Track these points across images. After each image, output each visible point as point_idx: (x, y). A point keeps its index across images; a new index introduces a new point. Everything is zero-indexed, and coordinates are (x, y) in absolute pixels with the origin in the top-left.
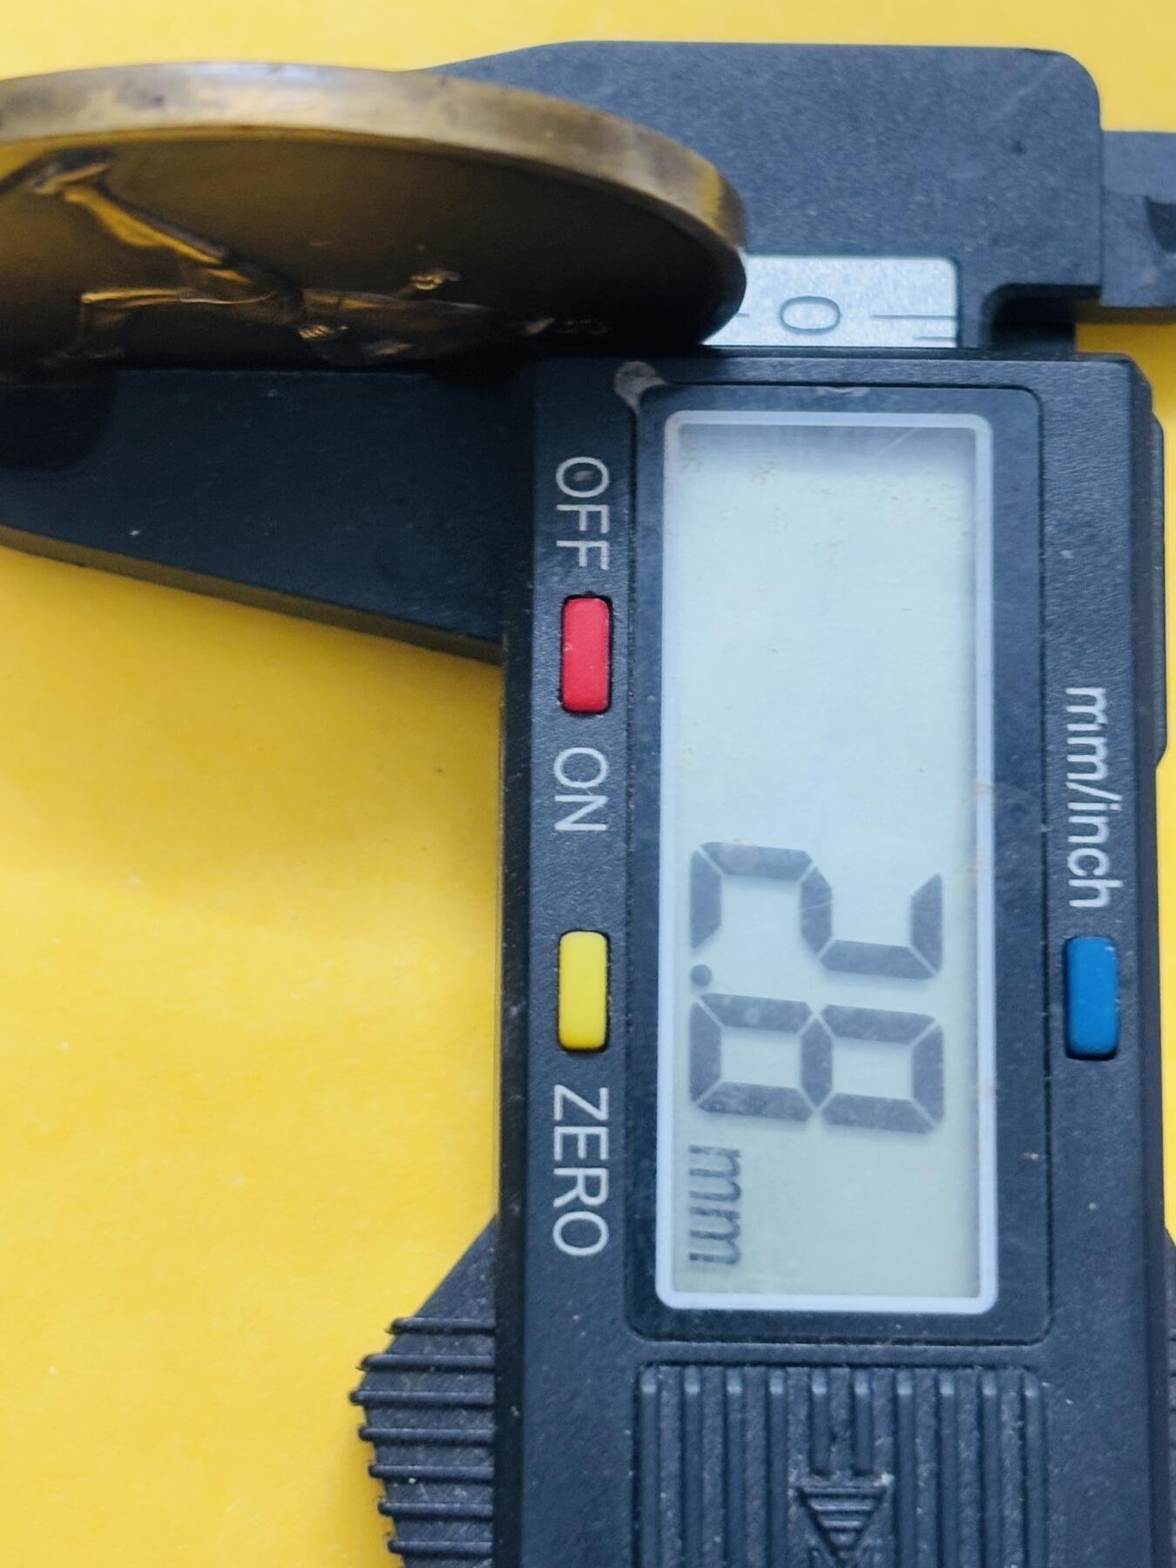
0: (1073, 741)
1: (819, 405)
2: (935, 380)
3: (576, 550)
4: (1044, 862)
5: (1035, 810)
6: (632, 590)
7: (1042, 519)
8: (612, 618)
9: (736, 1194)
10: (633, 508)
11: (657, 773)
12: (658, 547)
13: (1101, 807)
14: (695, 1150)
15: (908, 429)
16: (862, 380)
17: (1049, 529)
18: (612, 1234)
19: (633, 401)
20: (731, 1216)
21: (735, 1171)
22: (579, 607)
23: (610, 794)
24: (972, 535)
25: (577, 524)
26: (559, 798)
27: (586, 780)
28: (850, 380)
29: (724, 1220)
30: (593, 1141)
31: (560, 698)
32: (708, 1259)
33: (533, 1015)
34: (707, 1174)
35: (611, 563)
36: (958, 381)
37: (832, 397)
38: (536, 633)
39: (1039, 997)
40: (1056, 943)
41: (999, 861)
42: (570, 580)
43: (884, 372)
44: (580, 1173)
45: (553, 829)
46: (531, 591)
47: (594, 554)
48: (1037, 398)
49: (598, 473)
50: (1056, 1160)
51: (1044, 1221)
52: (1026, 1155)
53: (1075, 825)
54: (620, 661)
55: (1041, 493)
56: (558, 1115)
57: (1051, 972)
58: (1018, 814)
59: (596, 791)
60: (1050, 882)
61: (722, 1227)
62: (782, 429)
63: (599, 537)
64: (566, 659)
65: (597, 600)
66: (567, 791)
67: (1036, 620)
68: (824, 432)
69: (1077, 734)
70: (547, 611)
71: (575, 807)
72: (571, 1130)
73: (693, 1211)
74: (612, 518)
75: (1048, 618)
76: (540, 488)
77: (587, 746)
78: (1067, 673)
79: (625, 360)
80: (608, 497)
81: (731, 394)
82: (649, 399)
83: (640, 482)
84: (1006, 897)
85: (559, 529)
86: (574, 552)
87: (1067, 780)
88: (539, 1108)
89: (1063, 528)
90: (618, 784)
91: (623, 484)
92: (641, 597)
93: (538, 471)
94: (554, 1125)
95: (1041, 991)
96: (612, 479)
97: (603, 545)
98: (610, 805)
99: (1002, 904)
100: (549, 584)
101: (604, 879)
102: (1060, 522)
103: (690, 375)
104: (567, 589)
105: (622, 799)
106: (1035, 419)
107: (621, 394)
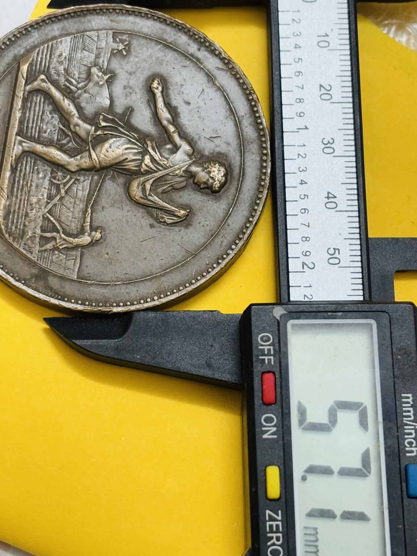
0: (404, 409)
1: (329, 317)
2: (360, 310)
4: (398, 443)
5: (395, 428)
6: (280, 370)
7: (392, 347)
8: (275, 378)
9: (317, 540)
10: (280, 347)
11: (290, 421)
12: (287, 358)
13: (413, 427)
14: (306, 528)
15: (354, 324)
16: (340, 310)
17: (394, 350)
19: (278, 318)
20: (316, 547)
21: (317, 533)
22: (267, 376)
23: (277, 427)
24: (372, 352)
26: (264, 429)
27: (270, 423)
28: (337, 310)
29: (314, 548)
30: (277, 526)
31: (262, 400)
33: (259, 490)
34: (310, 534)
35: (274, 362)
36: (367, 310)
37: (332, 315)
38: (255, 382)
39: (399, 482)
40: (403, 466)
41: (386, 443)
42: (264, 367)
43: (346, 308)
44: (274, 535)
45: (262, 437)
46: (253, 371)
47: (269, 360)
48: (388, 314)
49: (269, 338)
50: (406, 527)
51: (404, 545)
52: (398, 526)
53: (406, 433)
54: (278, 390)
55: (391, 341)
56: (267, 518)
57: (402, 474)
58: (390, 430)
59: (274, 426)
60: (400, 449)
61: (314, 550)
62: (319, 324)
63: (271, 355)
64: (264, 390)
65: (271, 374)
66: (265, 426)
67: (392, 375)
68: (331, 325)
69: (405, 407)
70: (258, 376)
71: (268, 431)
72: (271, 523)
73: (306, 545)
74: (274, 350)
75: (395, 375)
76: (254, 342)
77: (271, 413)
78: (401, 390)
79: (275, 306)
80: (272, 344)
81: (305, 315)
82: (283, 317)
83: (281, 340)
84: (388, 453)
85: (260, 353)
86: (264, 360)
87: (403, 420)
88: (262, 517)
89: (398, 350)
90: (279, 424)
91: (276, 340)
92: (283, 372)
93: (253, 338)
94: (266, 521)
95: (399, 480)
96: (273, 339)
97: (272, 358)
98: (277, 430)
99: (387, 455)
100: (258, 369)
101: (277, 451)
102: (397, 348)
103: (293, 310)
104: (262, 370)
105: (280, 428)
106: (388, 320)
107: (275, 316)
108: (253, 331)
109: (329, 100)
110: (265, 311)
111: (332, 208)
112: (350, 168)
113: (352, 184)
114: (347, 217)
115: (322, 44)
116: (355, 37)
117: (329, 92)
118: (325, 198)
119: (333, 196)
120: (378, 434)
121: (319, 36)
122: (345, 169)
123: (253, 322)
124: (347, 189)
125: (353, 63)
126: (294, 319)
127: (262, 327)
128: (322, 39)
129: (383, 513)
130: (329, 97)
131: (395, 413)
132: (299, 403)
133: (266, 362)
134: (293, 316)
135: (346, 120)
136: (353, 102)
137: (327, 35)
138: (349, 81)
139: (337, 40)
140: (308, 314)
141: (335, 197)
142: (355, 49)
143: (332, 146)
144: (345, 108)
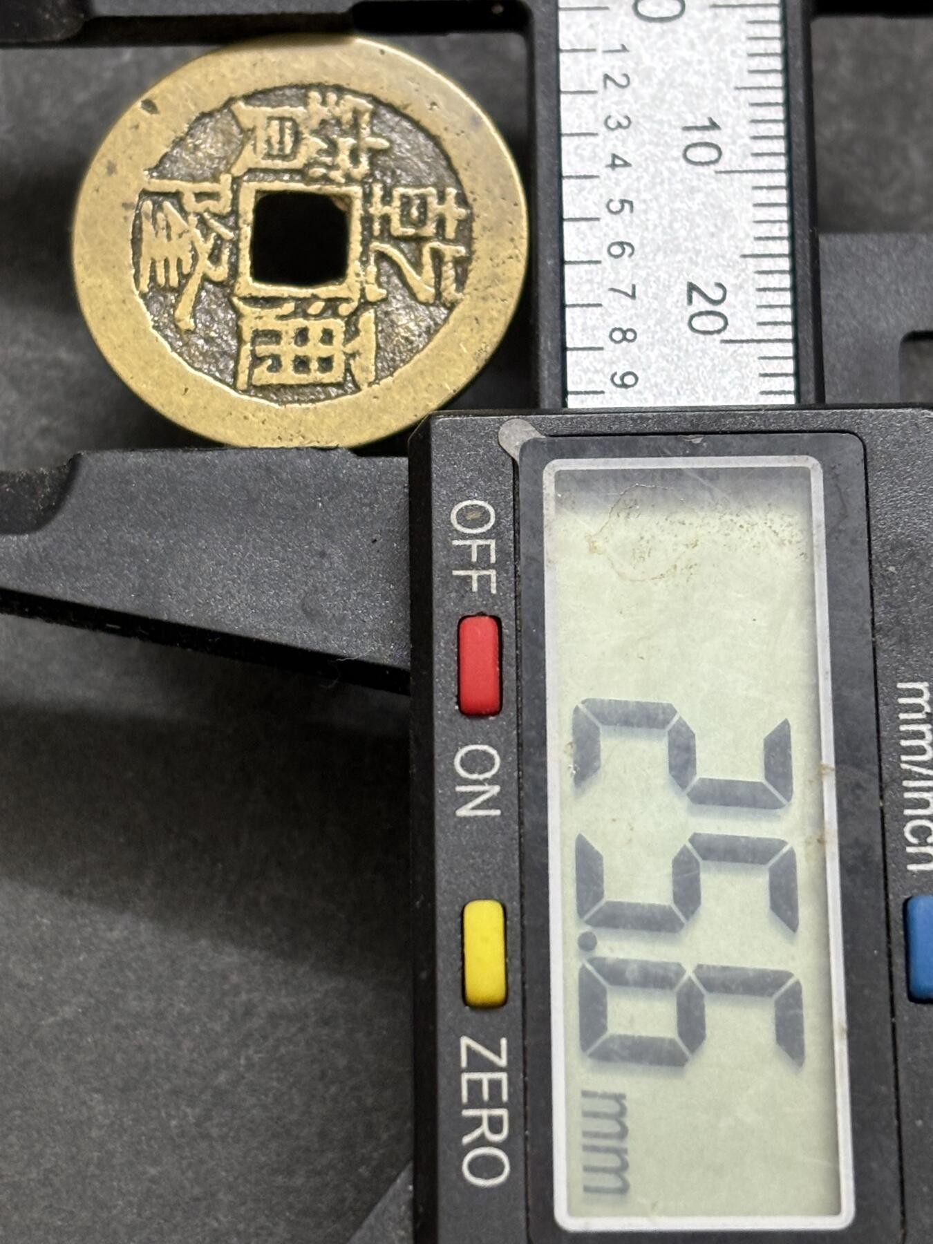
3: (470, 577)
25: (470, 556)
32: (598, 1190)
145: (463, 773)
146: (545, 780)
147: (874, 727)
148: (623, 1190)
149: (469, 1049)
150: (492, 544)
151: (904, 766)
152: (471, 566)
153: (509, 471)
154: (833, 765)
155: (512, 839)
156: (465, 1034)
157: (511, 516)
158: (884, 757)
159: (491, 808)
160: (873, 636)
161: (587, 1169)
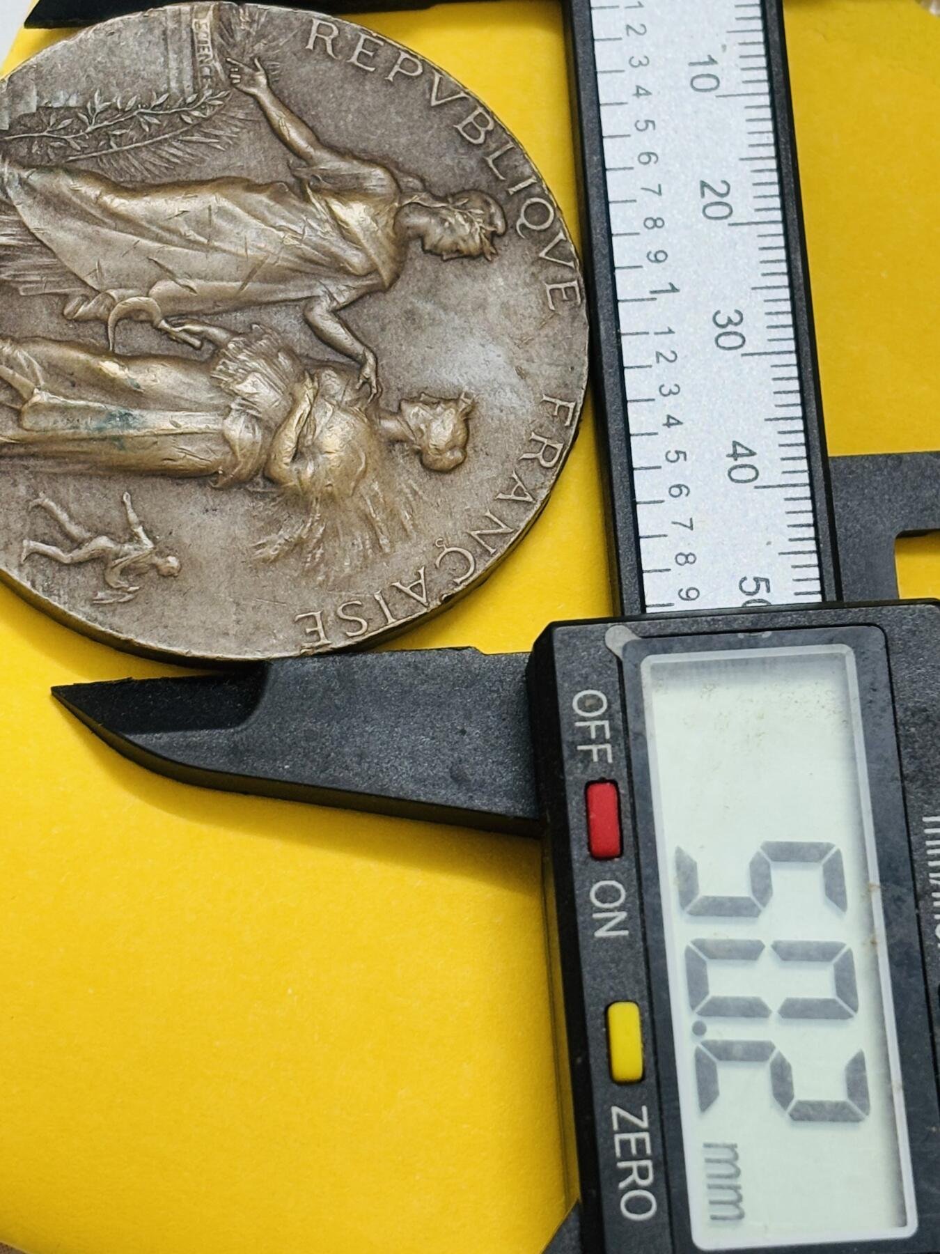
0: (930, 852)
1: (741, 646)
2: (815, 623)
3: (590, 752)
4: (920, 934)
5: (911, 899)
6: (630, 775)
7: (894, 708)
8: (618, 794)
9: (738, 1173)
10: (625, 721)
11: (658, 895)
12: (644, 745)
14: (708, 1146)
15: (800, 657)
16: (767, 626)
17: (900, 714)
18: (659, 1205)
19: (619, 653)
20: (736, 1189)
21: (736, 1157)
22: (596, 790)
23: (629, 911)
24: (849, 722)
25: (590, 734)
26: (597, 916)
27: (611, 902)
28: (758, 627)
29: (732, 1192)
30: (640, 1143)
31: (590, 849)
32: (724, 1218)
33: (592, 1061)
35: (614, 758)
36: (829, 623)
37: (748, 640)
38: (569, 807)
41: (889, 936)
42: (590, 771)
43: (780, 621)
44: (634, 1165)
45: (593, 936)
46: (564, 781)
47: (602, 753)
48: (883, 631)
49: (599, 700)
52: (928, 1128)
53: (937, 908)
54: (627, 822)
55: (892, 693)
56: (616, 1127)
57: (932, 1006)
58: (899, 903)
59: (620, 909)
60: (925, 946)
61: (729, 1196)
62: (718, 662)
63: (605, 742)
64: (591, 823)
65: (608, 784)
66: (600, 911)
67: (898, 775)
68: (746, 662)
69: (932, 848)
70: (575, 793)
71: (608, 920)
72: (625, 1136)
73: (710, 1187)
74: (612, 729)
75: (905, 773)
76: (563, 712)
77: (610, 879)
78: (921, 807)
79: (610, 624)
80: (608, 716)
81: (682, 643)
82: (629, 649)
83: (628, 703)
84: (897, 958)
85: (578, 738)
86: (589, 752)
87: (929, 878)
88: (603, 1124)
89: (909, 713)
90: (634, 904)
91: (617, 706)
92: (636, 779)
93: (561, 701)
94: (615, 1133)
95: (926, 1019)
96: (609, 703)
97: (608, 747)
98: (630, 917)
99: (895, 963)
100: (575, 774)
101: (631, 967)
102: (907, 709)
103: (653, 631)
104: (587, 777)
105: (637, 913)
106: (883, 643)
107: (610, 646)
108: (559, 686)
109: (726, 217)
110: (586, 637)
111: (745, 481)
112: (784, 382)
113: (792, 419)
114: (783, 501)
115: (699, 83)
116: (780, 61)
117: (724, 200)
118: (728, 456)
119: (747, 452)
120: (871, 915)
121: (692, 64)
122: (772, 382)
123: (557, 665)
124: (780, 433)
125: (779, 126)
126: (655, 653)
127: (581, 675)
128: (700, 70)
129: (891, 1098)
130: (726, 211)
131: (909, 862)
132: (679, 851)
133: (595, 758)
134: (654, 646)
135: (769, 265)
136: (785, 221)
137: (712, 61)
138: (771, 170)
139: (739, 71)
140: (689, 639)
141: (752, 454)
142: (783, 91)
143: (738, 329)
144: (765, 236)
145: (598, 904)
146: (660, 906)
147: (907, 853)
148: (741, 1216)
149: (618, 1116)
150: (606, 723)
151: (933, 882)
152: (591, 742)
153: (615, 666)
154: (878, 883)
155: (639, 953)
156: (615, 1105)
157: (619, 702)
158: (917, 875)
159: (621, 929)
160: (902, 782)
161: (712, 1203)
